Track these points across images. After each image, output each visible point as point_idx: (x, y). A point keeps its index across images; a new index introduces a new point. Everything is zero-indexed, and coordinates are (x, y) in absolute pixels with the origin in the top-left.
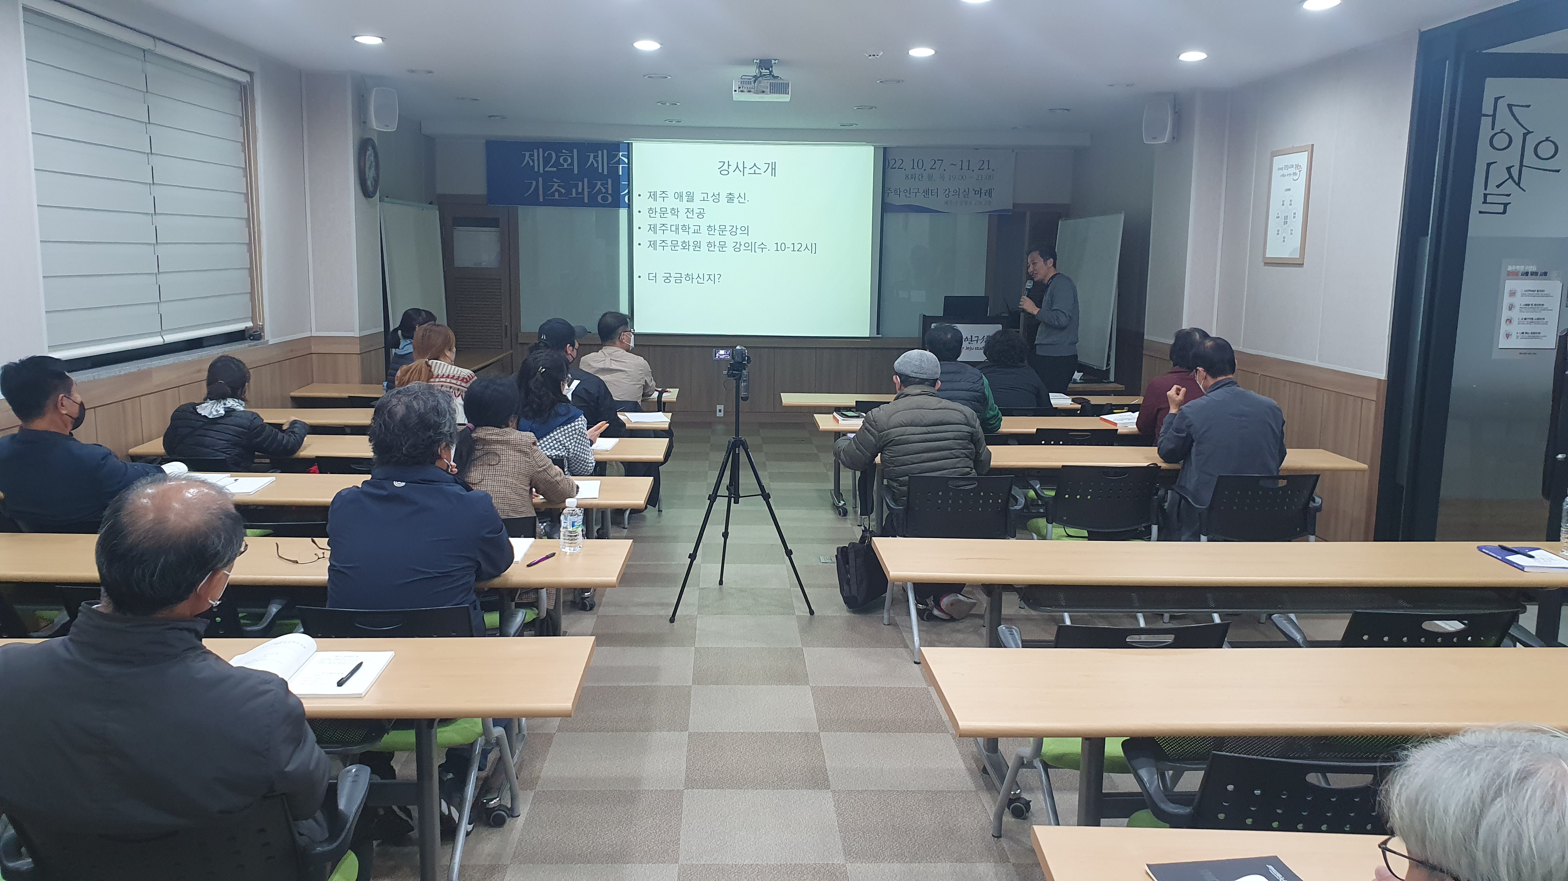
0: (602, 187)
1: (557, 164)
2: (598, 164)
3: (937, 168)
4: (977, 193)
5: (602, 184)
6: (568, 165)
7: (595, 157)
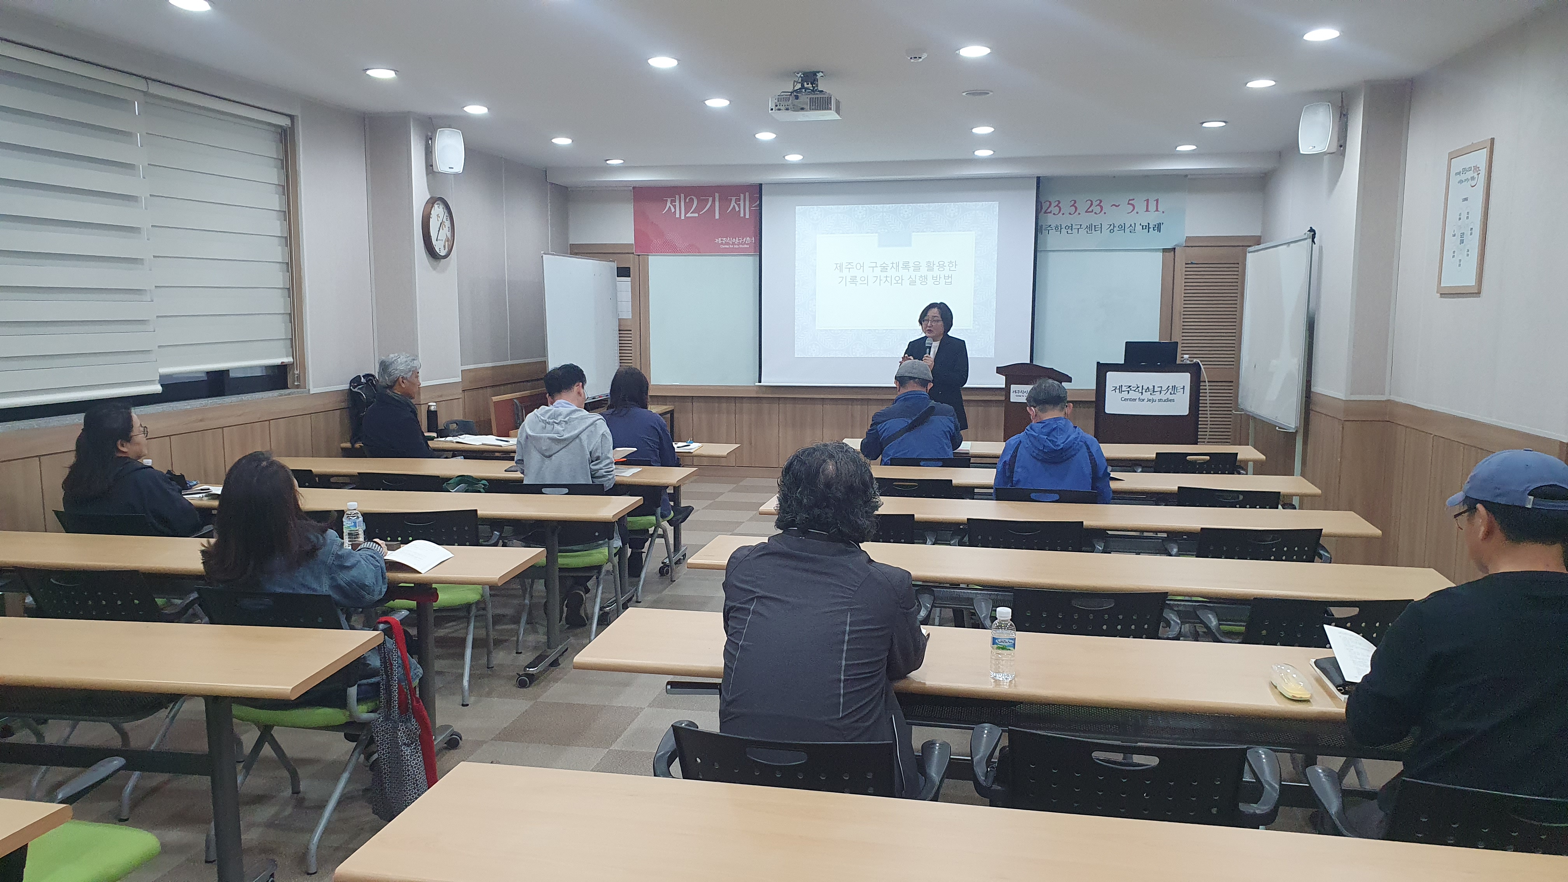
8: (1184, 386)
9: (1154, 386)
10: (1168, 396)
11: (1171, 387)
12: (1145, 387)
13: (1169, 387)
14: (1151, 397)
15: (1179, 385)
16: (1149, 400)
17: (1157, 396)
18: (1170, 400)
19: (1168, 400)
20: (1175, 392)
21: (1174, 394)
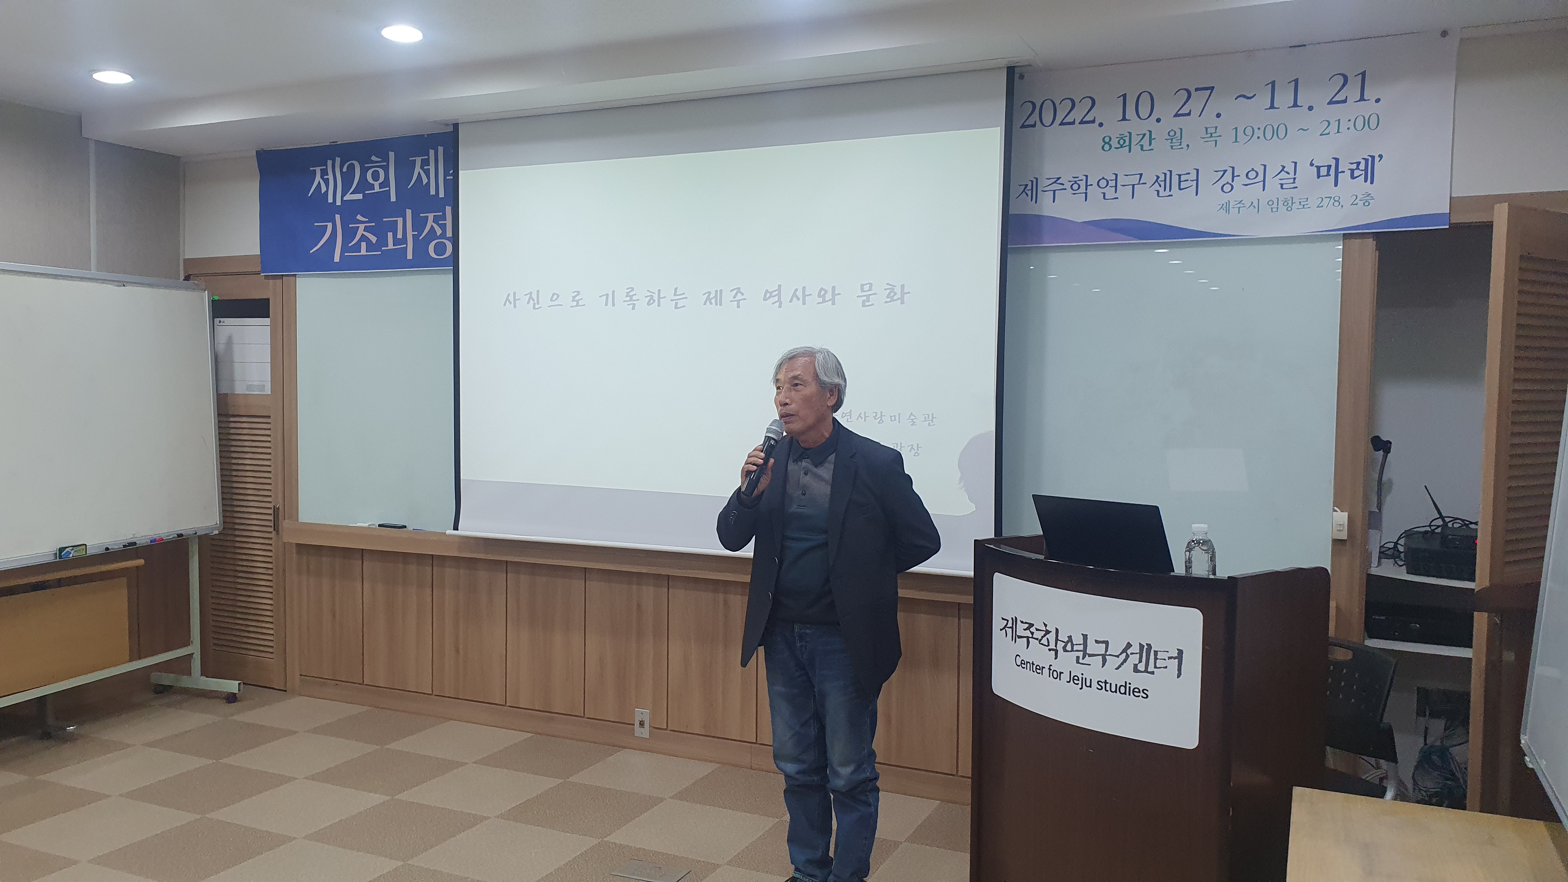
0: (435, 226)
1: (364, 185)
2: (428, 178)
3: (1195, 113)
4: (1324, 171)
5: (436, 220)
6: (381, 185)
7: (425, 163)
8: (1180, 652)
9: (1085, 637)
10: (1126, 675)
11: (1135, 649)
12: (1063, 637)
13: (1129, 645)
14: (1077, 670)
15: (1166, 645)
16: (1073, 679)
17: (1094, 670)
18: (1135, 692)
19: (1126, 689)
20: (1151, 668)
21: (1146, 671)
